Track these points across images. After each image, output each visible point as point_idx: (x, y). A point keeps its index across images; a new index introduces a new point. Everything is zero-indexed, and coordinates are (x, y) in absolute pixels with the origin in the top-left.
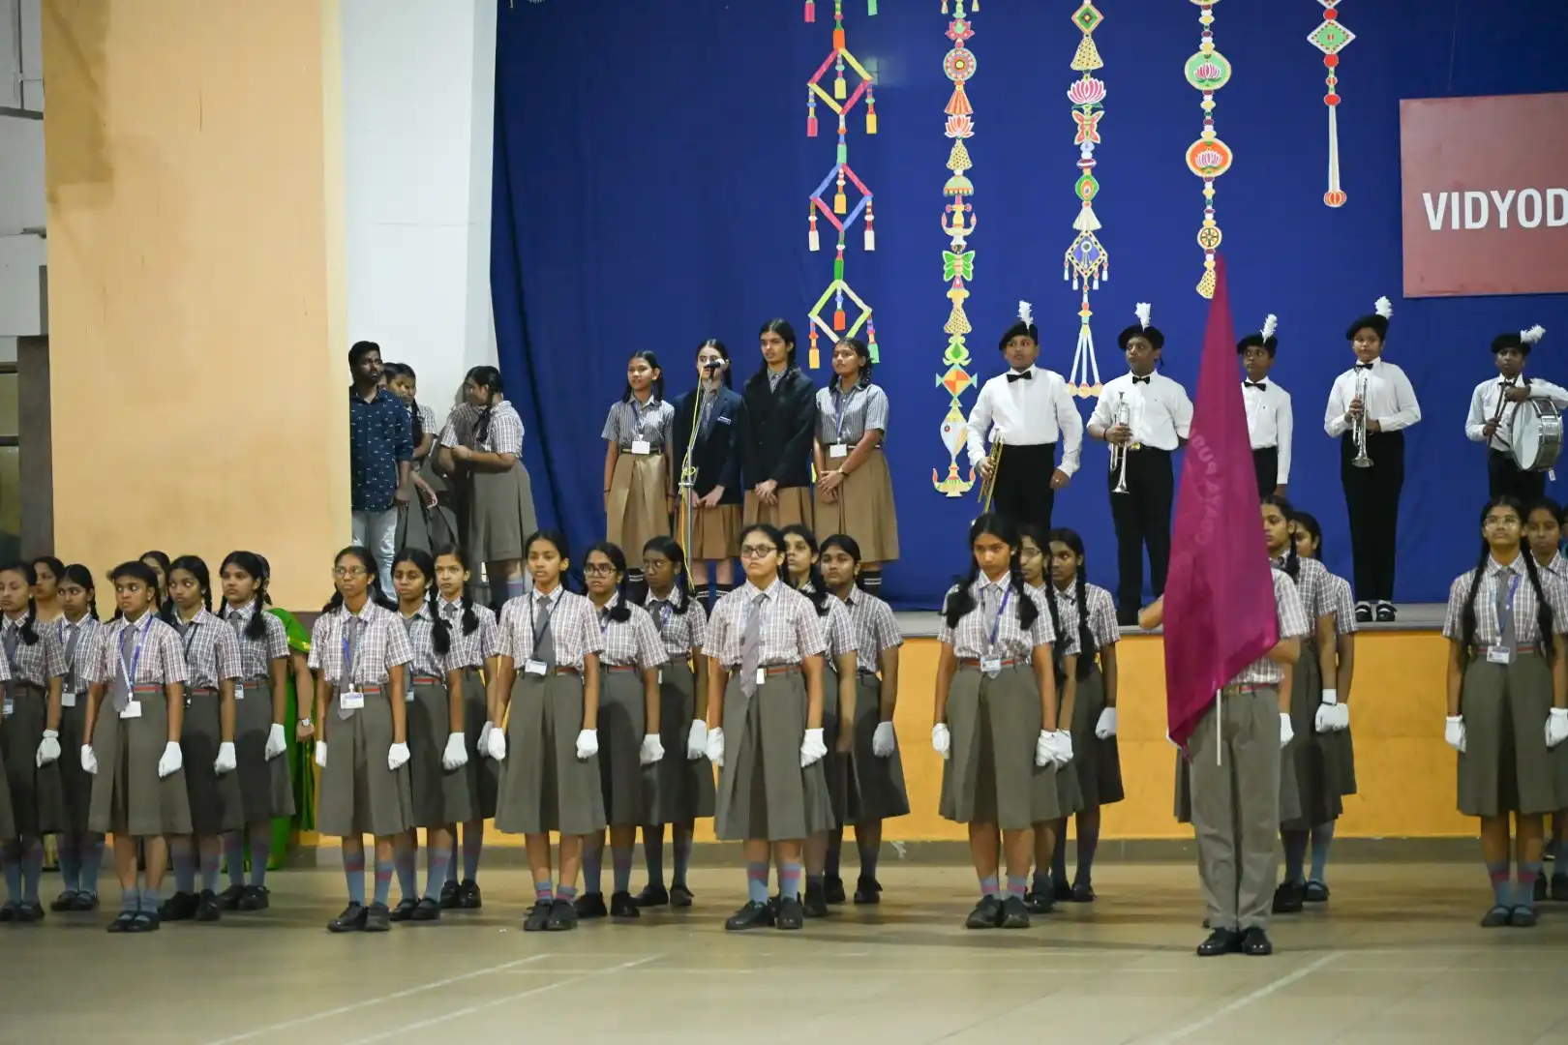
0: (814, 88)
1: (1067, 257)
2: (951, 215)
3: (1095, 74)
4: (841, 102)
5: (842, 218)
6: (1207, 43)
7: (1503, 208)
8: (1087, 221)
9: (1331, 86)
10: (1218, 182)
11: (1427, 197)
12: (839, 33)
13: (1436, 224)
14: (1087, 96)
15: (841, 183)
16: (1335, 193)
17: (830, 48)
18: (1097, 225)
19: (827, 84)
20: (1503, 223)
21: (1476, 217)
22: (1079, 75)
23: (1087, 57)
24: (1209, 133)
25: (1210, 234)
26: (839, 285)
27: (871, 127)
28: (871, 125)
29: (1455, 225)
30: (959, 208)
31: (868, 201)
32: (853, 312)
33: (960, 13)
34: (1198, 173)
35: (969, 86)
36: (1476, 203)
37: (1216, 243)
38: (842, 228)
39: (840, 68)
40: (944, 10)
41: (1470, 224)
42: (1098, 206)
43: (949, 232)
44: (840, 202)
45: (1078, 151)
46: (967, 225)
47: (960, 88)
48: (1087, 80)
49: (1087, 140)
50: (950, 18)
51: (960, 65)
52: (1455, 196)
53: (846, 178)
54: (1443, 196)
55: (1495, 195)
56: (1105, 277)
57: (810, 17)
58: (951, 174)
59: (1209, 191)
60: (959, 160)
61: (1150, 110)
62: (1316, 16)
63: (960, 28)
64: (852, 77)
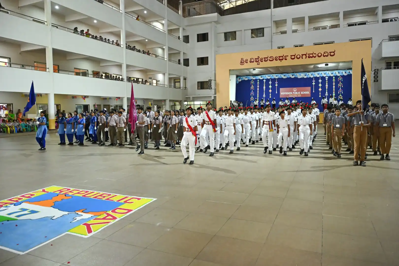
0: (251, 88)
1: (263, 96)
6: (270, 85)
8: (264, 94)
9: (276, 87)
11: (281, 93)
12: (252, 85)
14: (264, 88)
16: (277, 93)
20: (285, 94)
23: (264, 86)
24: (270, 90)
25: (270, 95)
26: (252, 97)
27: (254, 89)
30: (258, 93)
32: (253, 98)
34: (270, 92)
44: (252, 93)
47: (258, 88)
49: (264, 90)
51: (258, 86)
52: (283, 93)
60: (258, 91)
61: (267, 89)
62: (276, 84)
63: (258, 85)
64: (253, 87)
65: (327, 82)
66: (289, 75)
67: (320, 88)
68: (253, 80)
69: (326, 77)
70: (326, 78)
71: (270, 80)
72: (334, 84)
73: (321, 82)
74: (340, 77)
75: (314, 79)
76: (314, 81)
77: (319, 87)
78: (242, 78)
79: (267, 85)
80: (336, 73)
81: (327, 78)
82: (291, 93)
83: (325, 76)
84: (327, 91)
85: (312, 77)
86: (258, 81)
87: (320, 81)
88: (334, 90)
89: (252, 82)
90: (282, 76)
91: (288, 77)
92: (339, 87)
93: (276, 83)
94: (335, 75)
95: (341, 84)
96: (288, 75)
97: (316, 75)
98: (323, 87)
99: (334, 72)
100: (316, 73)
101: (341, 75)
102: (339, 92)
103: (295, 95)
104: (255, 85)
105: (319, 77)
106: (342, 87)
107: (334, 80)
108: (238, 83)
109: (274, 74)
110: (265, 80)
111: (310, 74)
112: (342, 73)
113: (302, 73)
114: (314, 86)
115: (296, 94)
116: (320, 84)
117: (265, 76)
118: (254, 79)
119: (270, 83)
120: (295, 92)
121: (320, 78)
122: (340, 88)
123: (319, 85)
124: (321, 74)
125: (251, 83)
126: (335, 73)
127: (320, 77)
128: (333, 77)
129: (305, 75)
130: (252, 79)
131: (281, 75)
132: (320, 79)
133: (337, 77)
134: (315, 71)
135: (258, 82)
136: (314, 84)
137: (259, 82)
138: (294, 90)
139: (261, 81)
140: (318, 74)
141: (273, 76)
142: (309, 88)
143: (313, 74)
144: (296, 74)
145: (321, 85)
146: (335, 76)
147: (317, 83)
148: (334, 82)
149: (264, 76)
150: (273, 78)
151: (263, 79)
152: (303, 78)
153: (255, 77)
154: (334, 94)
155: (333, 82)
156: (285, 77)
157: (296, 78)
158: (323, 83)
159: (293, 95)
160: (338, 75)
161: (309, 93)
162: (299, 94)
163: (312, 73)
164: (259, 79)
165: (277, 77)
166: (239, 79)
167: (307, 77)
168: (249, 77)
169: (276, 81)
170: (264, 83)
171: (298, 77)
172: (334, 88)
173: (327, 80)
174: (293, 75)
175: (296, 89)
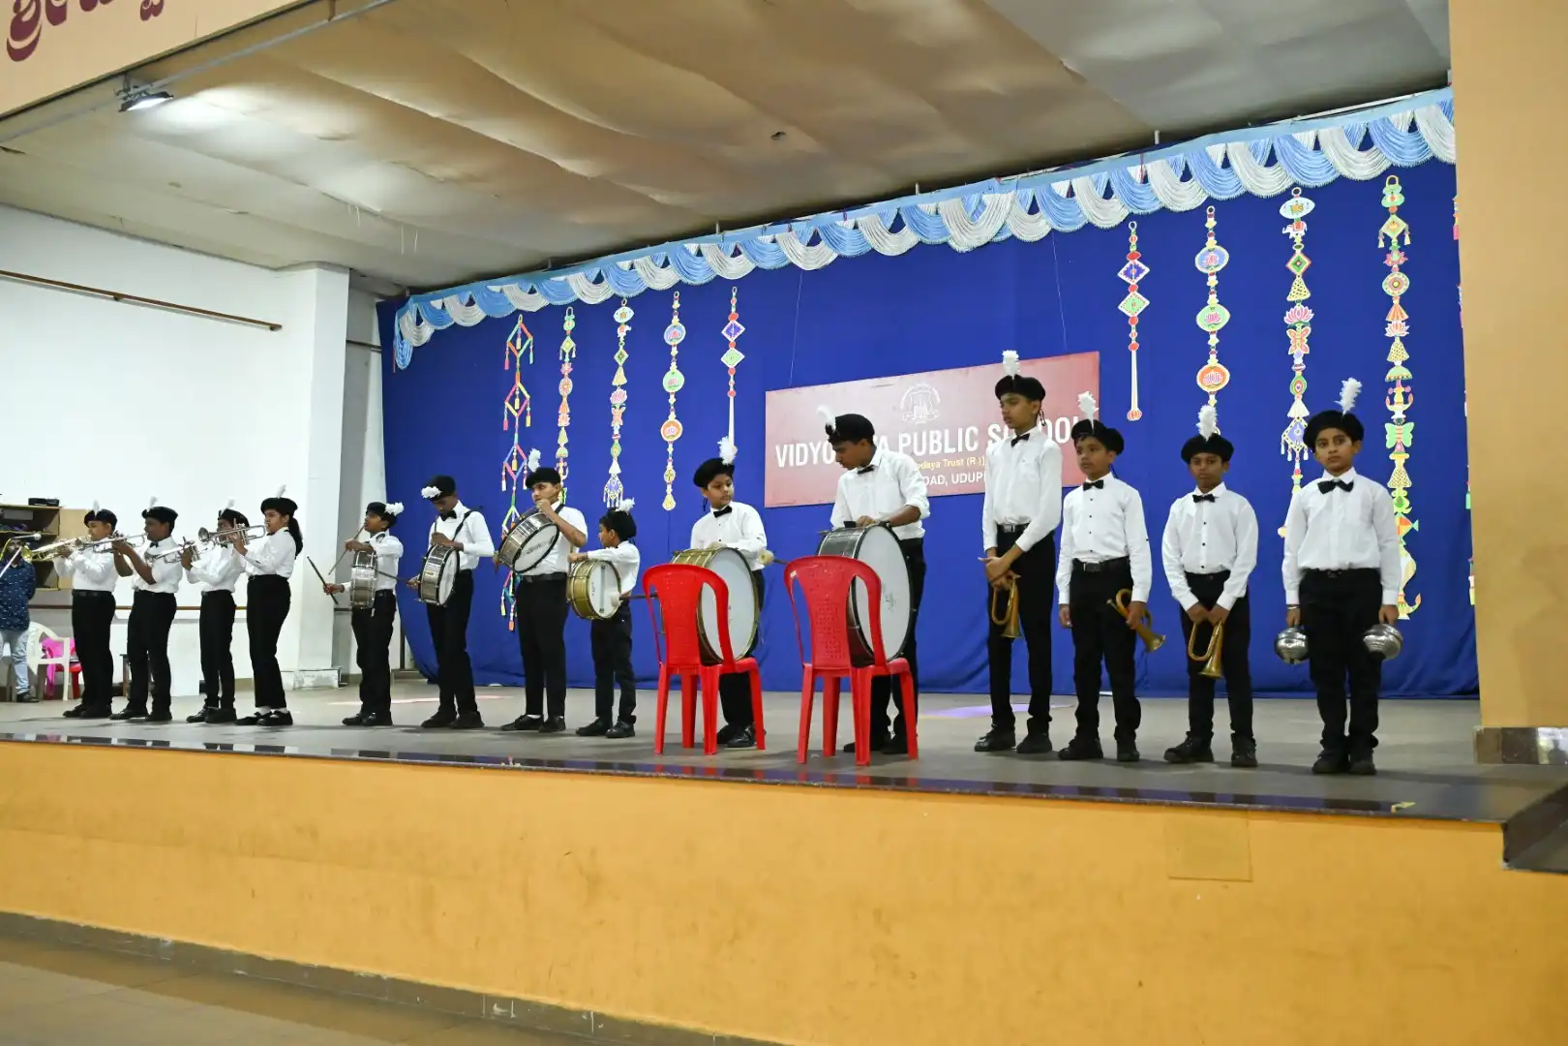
0: (507, 405)
1: (606, 489)
4: (517, 411)
5: (515, 472)
6: (674, 366)
7: (815, 453)
9: (731, 386)
10: (675, 444)
11: (778, 448)
12: (518, 374)
13: (782, 464)
14: (619, 398)
15: (515, 454)
17: (514, 383)
18: (619, 471)
19: (512, 402)
20: (815, 461)
21: (801, 460)
22: (615, 388)
23: (620, 377)
24: (672, 415)
26: (513, 509)
27: (528, 424)
28: (529, 422)
29: (791, 463)
33: (567, 359)
34: (665, 439)
35: (570, 397)
36: (801, 451)
37: (672, 478)
38: (515, 477)
39: (517, 393)
40: (561, 358)
41: (798, 463)
44: (514, 464)
45: (612, 429)
47: (565, 400)
48: (619, 390)
49: (617, 424)
50: (564, 361)
52: (792, 446)
53: (517, 451)
54: (785, 446)
55: (811, 444)
57: (507, 367)
58: (559, 446)
59: (670, 449)
61: (647, 403)
62: (725, 346)
63: (567, 367)
64: (522, 398)
65: (1299, 272)
66: (856, 228)
67: (1213, 360)
68: (527, 315)
69: (1286, 196)
70: (1286, 211)
71: (676, 305)
72: (1396, 285)
73: (1221, 276)
75: (1134, 239)
76: (1134, 270)
77: (1196, 348)
78: (438, 304)
80: (1421, 124)
81: (1298, 208)
83: (1267, 183)
84: (1298, 386)
85: (1110, 215)
86: (569, 323)
88: (1404, 373)
89: (514, 342)
91: (850, 251)
93: (733, 329)
94: (1410, 158)
96: (850, 223)
97: (1164, 183)
98: (1255, 340)
100: (1162, 164)
104: (542, 375)
105: (1198, 214)
107: (1394, 227)
108: (403, 358)
109: (710, 231)
110: (624, 315)
111: (1085, 182)
113: (993, 190)
114: (1133, 337)
115: (928, 457)
116: (1213, 299)
117: (631, 267)
118: (536, 303)
119: (675, 334)
120: (920, 429)
121: (1209, 222)
123: (1202, 320)
124: (1226, 164)
125: (512, 357)
126: (1413, 127)
127: (1211, 210)
128: (1376, 185)
129: (1034, 210)
130: (518, 312)
131: (781, 232)
132: (1211, 242)
134: (1140, 145)
135: (563, 335)
136: (1134, 305)
137: (574, 334)
138: (910, 405)
139: (594, 324)
140: (1187, 177)
141: (699, 254)
142: (1083, 370)
143: (1122, 177)
144: (927, 205)
146: (1404, 175)
147: (1176, 292)
148: (1396, 258)
149: (624, 262)
150: (700, 278)
151: (614, 302)
152: (1003, 251)
153: (545, 283)
155: (1387, 250)
156: (813, 249)
157: (932, 257)
160: (1451, 145)
162: (966, 454)
163: (1108, 168)
164: (579, 306)
165: (737, 269)
166: (419, 322)
167: (1056, 227)
168: (495, 288)
169: (733, 310)
170: (622, 339)
171: (952, 244)
172: (1397, 340)
173: (1304, 239)
174: (897, 226)
175: (933, 395)
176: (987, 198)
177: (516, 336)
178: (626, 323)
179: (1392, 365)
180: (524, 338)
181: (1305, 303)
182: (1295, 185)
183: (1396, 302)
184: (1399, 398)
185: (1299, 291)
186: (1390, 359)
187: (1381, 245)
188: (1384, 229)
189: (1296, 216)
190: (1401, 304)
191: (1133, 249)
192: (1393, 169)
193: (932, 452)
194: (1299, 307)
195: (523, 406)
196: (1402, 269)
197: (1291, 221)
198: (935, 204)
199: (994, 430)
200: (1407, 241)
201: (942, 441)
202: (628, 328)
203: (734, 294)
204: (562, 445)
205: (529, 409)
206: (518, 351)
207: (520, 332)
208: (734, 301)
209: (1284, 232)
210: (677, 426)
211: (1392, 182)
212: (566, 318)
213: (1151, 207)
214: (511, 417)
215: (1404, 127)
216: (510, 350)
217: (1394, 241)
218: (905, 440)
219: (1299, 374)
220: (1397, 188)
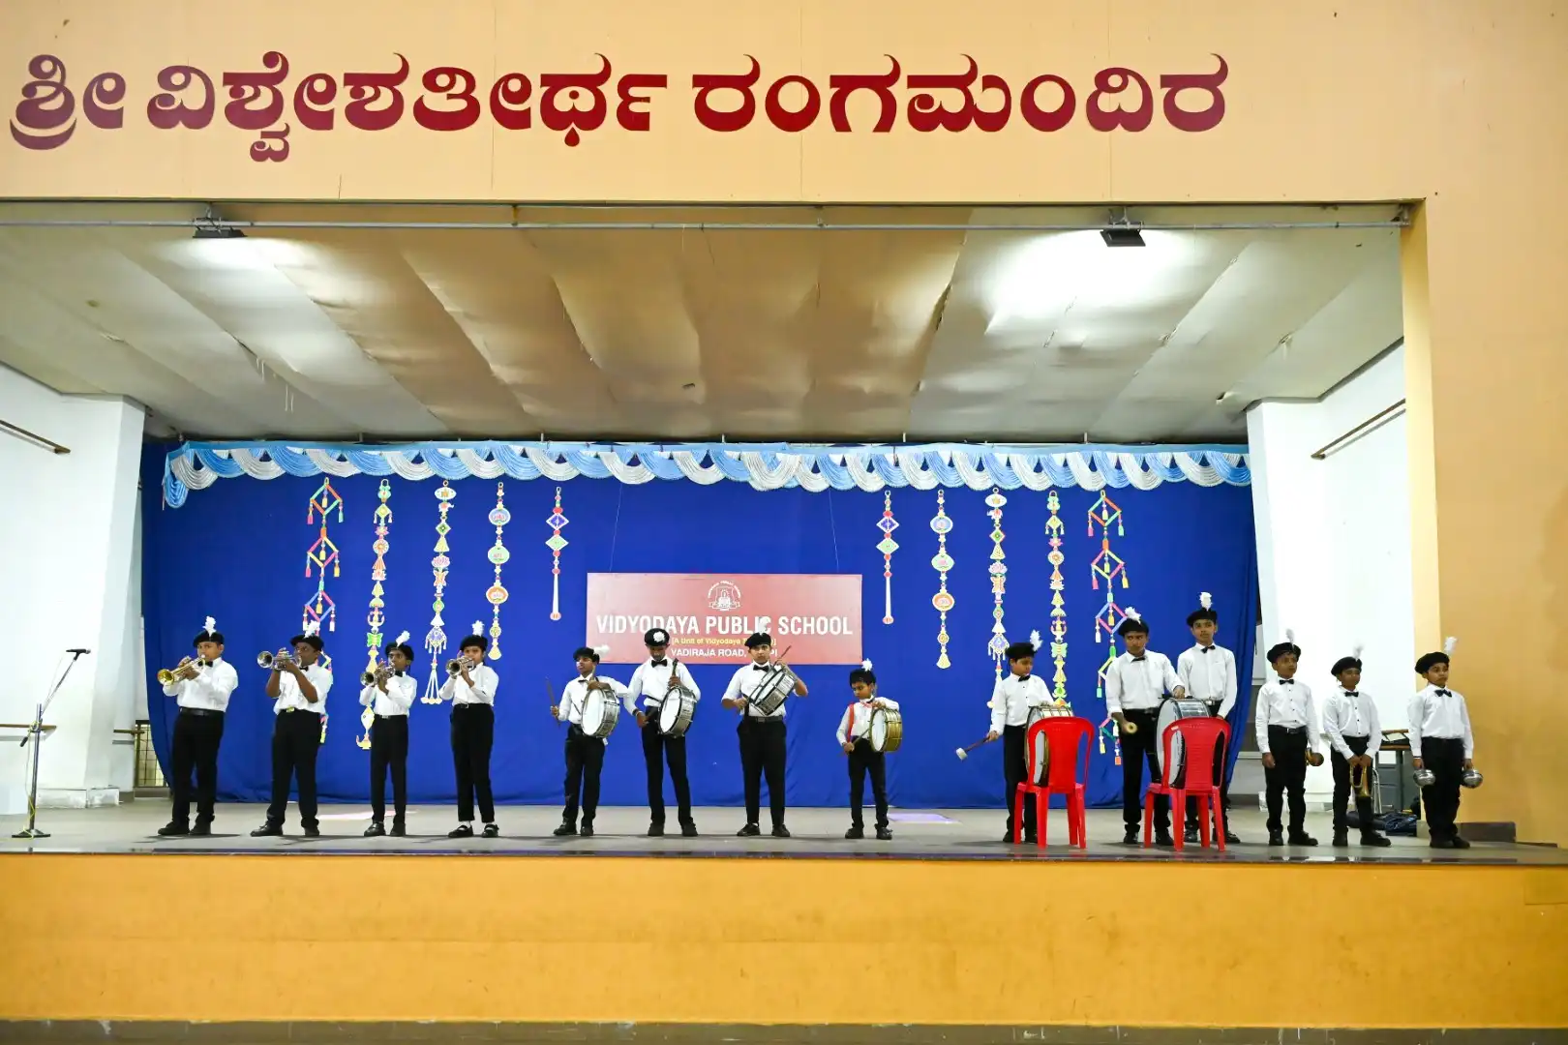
0: (310, 555)
1: (427, 637)
2: (372, 616)
3: (445, 554)
4: (323, 562)
6: (499, 543)
7: (633, 624)
8: (437, 622)
9: (556, 565)
10: (500, 606)
12: (324, 530)
13: (602, 629)
14: (441, 564)
15: (320, 599)
16: (555, 615)
17: (319, 536)
18: (442, 624)
19: (317, 553)
21: (621, 628)
22: (437, 554)
23: (442, 546)
24: (498, 583)
25: (496, 630)
27: (337, 575)
28: (337, 573)
29: (611, 631)
30: (376, 613)
31: (332, 608)
33: (382, 523)
34: (491, 602)
35: (385, 557)
36: (621, 622)
37: (499, 634)
39: (323, 546)
40: (376, 522)
41: (617, 631)
42: (443, 615)
43: (371, 624)
44: (319, 608)
45: (435, 589)
46: (380, 621)
47: (380, 558)
48: (442, 556)
49: (440, 583)
50: (378, 525)
51: (381, 547)
52: (611, 618)
53: (323, 597)
54: (606, 617)
55: (630, 618)
56: (445, 648)
57: (310, 522)
58: (374, 597)
59: (496, 610)
60: (378, 591)
61: (470, 572)
62: (550, 533)
63: (382, 531)
64: (329, 551)
65: (998, 542)
66: (671, 458)
67: (943, 590)
68: (335, 480)
69: (989, 492)
70: (989, 501)
71: (500, 493)
72: (1056, 558)
73: (947, 535)
74: (1103, 498)
75: (888, 503)
76: (888, 523)
77: (932, 582)
78: (223, 454)
79: (471, 535)
80: (1070, 464)
81: (996, 501)
82: (693, 619)
83: (978, 482)
84: (998, 613)
85: (872, 484)
86: (385, 493)
87: (942, 524)
88: (1063, 613)
89: (319, 500)
90: (613, 463)
91: (666, 476)
92: (1095, 586)
93: (557, 520)
94: (1064, 483)
95: (1111, 560)
96: (666, 454)
97: (910, 467)
98: (970, 581)
99: (1057, 455)
100: (908, 454)
101: (1107, 488)
102: (1102, 630)
103: (724, 646)
104: (353, 534)
105: (933, 493)
106: (1125, 584)
107: (1054, 523)
108: (175, 498)
109: (535, 438)
110: (445, 494)
111: (858, 456)
112: (1118, 467)
113: (783, 450)
114: (888, 565)
115: (730, 635)
116: (943, 551)
117: (454, 455)
118: (347, 470)
119: (500, 516)
120: (724, 615)
121: (941, 501)
122: (1110, 597)
123: (936, 563)
124: (951, 464)
125: (317, 515)
126: (1066, 465)
127: (941, 492)
128: (1045, 493)
129: (816, 470)
130: (324, 475)
131: (602, 450)
132: (941, 513)
133: (1075, 499)
134: (893, 440)
135: (379, 502)
136: (888, 547)
137: (389, 503)
138: (715, 597)
139: (413, 497)
140: (925, 467)
141: (524, 454)
142: (850, 586)
143: (881, 460)
144: (731, 452)
145: (950, 563)
146: (1062, 493)
147: (917, 543)
148: (1055, 542)
149: (445, 450)
150: (523, 474)
151: (436, 482)
152: (796, 495)
153: (357, 455)
154: (1059, 650)
155: (1050, 537)
156: (633, 468)
157: (734, 491)
158: (970, 545)
159: (705, 647)
160: (1089, 482)
161: (845, 632)
163: (869, 450)
164: (395, 480)
165: (562, 473)
166: (198, 466)
167: (833, 485)
168: (298, 451)
169: (558, 505)
170: (444, 514)
171: (752, 483)
172: (1057, 592)
173: (1001, 521)
174: (706, 463)
175: (735, 592)
176: (780, 456)
177: (321, 496)
178: (448, 501)
179: (1054, 607)
180: (331, 500)
181: (1002, 561)
182: (995, 486)
183: (1056, 568)
184: (1059, 627)
185: (998, 554)
186: (1053, 603)
187: (1047, 532)
188: (1049, 523)
189: (996, 506)
190: (1059, 569)
191: (888, 509)
192: (1053, 487)
193: (734, 631)
194: (998, 563)
195: (330, 558)
196: (1060, 549)
197: (993, 508)
198: (738, 453)
199: (784, 621)
200: (1062, 532)
201: (742, 625)
202: (449, 505)
203: (558, 492)
204: (377, 596)
205: (337, 562)
206: (325, 509)
207: (326, 493)
208: (558, 498)
209: (988, 514)
210: (502, 591)
211: (1053, 495)
212: (382, 487)
213: (899, 483)
214: (315, 567)
215: (1061, 464)
216: (314, 507)
217: (1055, 531)
218: (711, 622)
219: (998, 606)
220: (1056, 499)
